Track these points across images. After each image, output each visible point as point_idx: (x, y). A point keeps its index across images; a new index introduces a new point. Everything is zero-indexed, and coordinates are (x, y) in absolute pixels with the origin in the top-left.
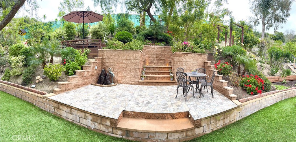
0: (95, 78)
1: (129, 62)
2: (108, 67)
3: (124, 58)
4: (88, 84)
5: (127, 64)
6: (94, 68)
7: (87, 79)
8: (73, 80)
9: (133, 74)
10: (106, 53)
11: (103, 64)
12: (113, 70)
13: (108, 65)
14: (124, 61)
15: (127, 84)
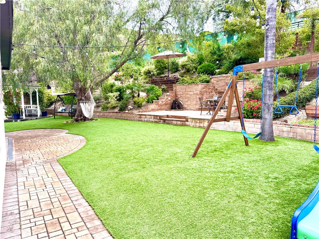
0: (169, 106)
1: (192, 93)
3: (189, 90)
4: (162, 110)
5: (191, 95)
6: (167, 99)
7: (162, 106)
8: (151, 106)
9: (195, 102)
10: (178, 88)
11: (176, 96)
13: (179, 96)
14: (189, 93)
15: (191, 110)
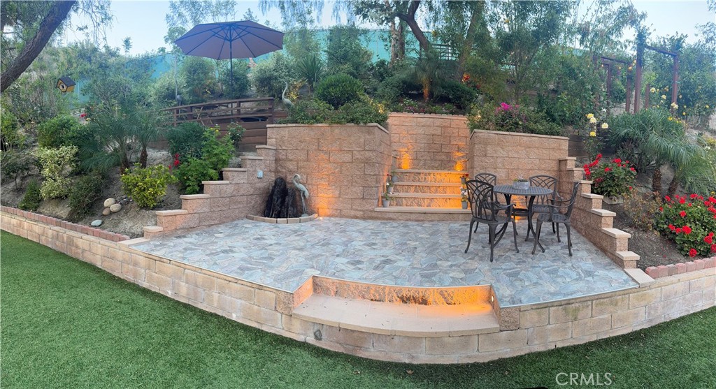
0: (258, 201)
1: (347, 157)
2: (291, 172)
3: (335, 146)
4: (237, 217)
5: (343, 162)
6: (253, 174)
8: (195, 205)
9: (358, 189)
10: (287, 136)
11: (280, 165)
12: (305, 180)
13: (291, 166)
14: (333, 155)
15: (343, 216)
